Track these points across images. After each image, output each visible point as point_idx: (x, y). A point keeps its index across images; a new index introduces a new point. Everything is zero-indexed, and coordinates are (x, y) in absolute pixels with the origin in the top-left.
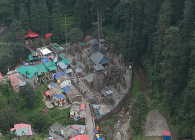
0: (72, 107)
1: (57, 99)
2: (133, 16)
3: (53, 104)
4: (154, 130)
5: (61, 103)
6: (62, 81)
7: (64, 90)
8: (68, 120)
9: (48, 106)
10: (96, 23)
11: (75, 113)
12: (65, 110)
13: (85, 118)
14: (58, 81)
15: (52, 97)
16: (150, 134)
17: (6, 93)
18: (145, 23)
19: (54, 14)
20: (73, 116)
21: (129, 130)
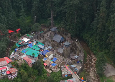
0: (62, 69)
1: (53, 67)
2: (76, 11)
3: (51, 70)
4: (109, 73)
5: (55, 68)
6: (49, 55)
7: (53, 60)
8: (62, 77)
9: (48, 72)
10: (50, 18)
11: (65, 73)
12: (58, 72)
13: (71, 74)
14: (46, 56)
15: (49, 66)
16: (109, 75)
17: (25, 69)
18: (83, 14)
19: (21, 17)
20: (64, 74)
21: (95, 76)
